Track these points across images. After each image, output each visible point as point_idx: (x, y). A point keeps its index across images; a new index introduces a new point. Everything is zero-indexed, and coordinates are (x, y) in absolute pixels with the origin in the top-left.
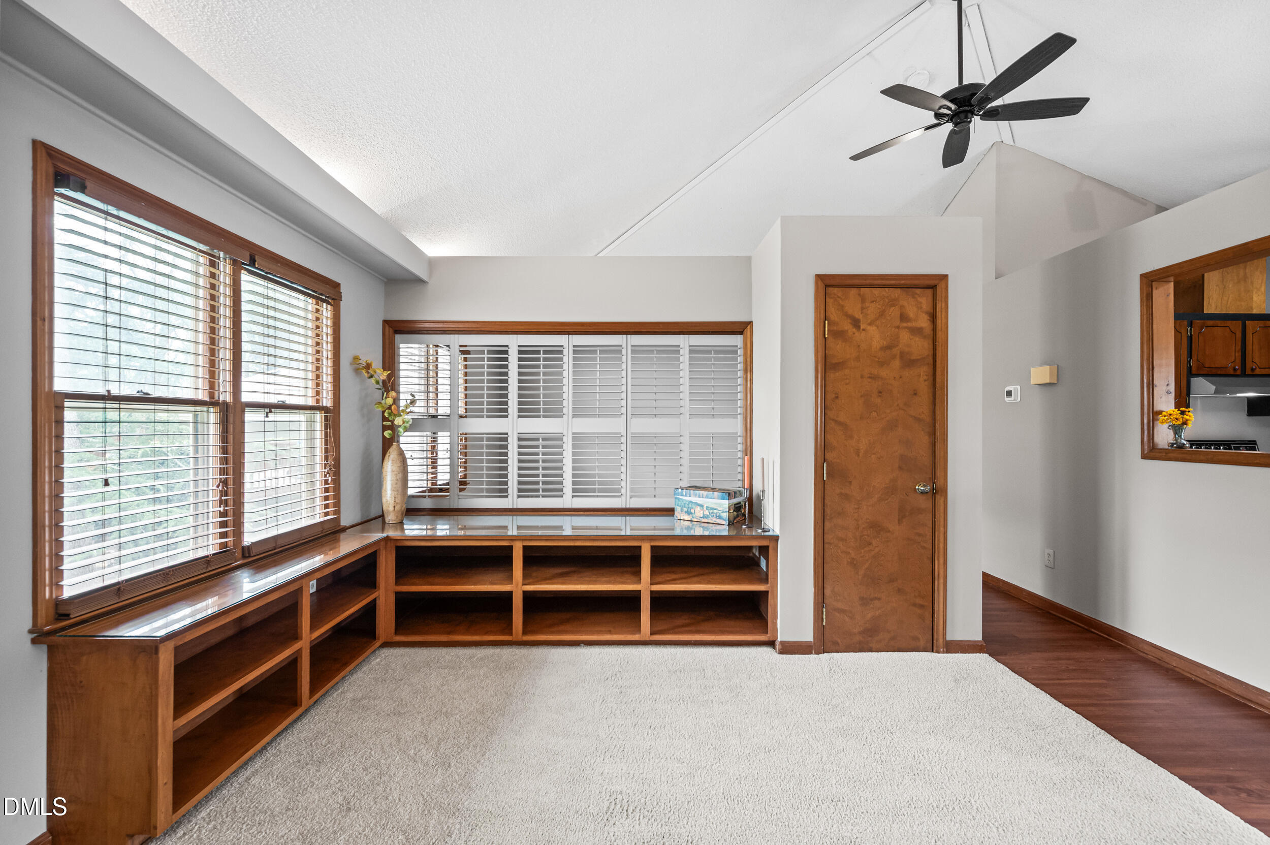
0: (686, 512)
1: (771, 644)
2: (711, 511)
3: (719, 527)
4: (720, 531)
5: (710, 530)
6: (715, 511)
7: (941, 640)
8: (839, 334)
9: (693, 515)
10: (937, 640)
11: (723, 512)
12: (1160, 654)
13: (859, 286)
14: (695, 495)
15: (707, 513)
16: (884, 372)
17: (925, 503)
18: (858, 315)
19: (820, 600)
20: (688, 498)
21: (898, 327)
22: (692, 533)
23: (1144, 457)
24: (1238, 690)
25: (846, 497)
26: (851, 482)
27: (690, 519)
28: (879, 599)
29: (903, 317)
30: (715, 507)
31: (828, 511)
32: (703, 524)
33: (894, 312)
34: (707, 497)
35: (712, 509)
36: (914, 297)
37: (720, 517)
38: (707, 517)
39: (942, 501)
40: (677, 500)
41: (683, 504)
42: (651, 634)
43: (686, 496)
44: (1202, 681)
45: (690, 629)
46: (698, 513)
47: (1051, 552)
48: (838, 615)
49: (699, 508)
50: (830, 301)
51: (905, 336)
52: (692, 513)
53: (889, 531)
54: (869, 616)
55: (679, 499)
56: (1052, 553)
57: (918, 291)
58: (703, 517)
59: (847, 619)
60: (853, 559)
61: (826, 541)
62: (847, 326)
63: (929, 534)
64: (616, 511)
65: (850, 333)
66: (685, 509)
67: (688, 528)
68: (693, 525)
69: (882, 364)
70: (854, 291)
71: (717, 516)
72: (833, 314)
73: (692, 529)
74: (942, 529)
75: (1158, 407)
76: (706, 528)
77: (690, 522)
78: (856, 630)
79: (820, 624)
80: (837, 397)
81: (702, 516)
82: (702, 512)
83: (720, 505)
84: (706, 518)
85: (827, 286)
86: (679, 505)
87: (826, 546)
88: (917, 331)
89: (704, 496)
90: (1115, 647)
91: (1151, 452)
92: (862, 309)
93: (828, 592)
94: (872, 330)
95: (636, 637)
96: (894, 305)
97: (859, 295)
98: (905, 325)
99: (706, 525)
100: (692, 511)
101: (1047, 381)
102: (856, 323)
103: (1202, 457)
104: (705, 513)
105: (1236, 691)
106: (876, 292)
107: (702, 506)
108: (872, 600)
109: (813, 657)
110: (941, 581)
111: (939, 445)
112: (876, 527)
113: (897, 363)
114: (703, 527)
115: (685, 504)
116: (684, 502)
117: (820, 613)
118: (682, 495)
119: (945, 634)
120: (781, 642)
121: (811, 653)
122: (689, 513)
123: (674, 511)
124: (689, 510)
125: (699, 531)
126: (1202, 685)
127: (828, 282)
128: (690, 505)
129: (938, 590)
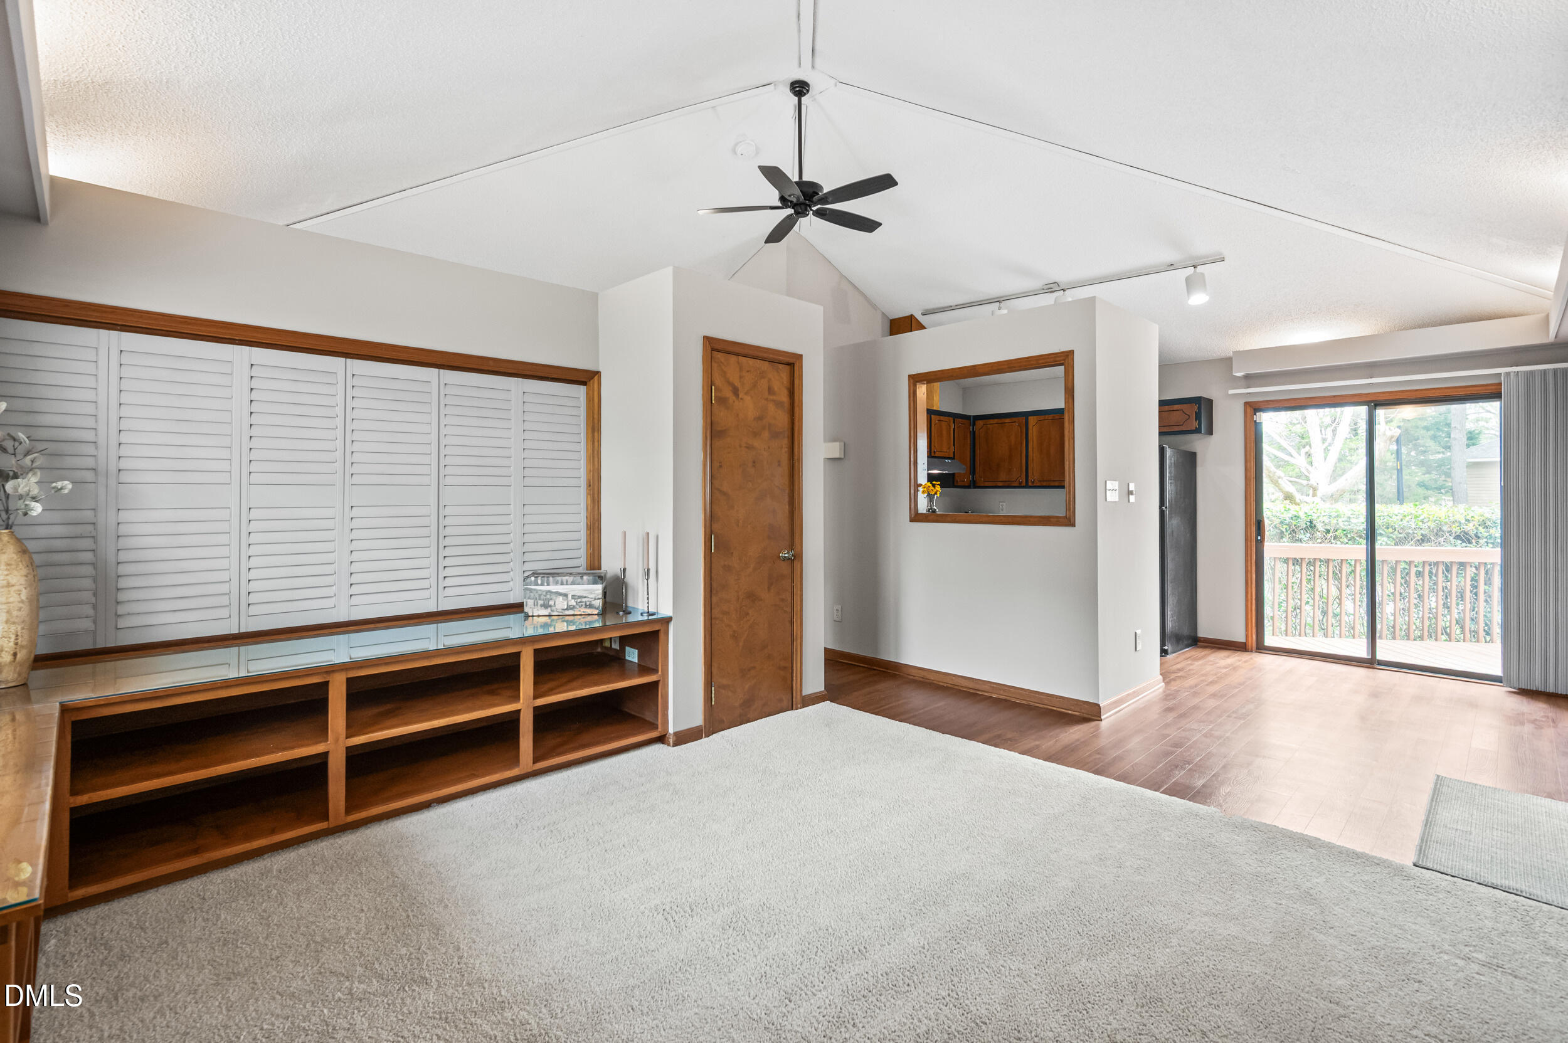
0: (541, 606)
1: (662, 739)
2: (579, 600)
3: (589, 618)
4: (590, 622)
5: (577, 624)
6: (584, 600)
7: (799, 697)
8: (722, 401)
9: (553, 608)
10: (796, 698)
11: (595, 599)
12: (923, 674)
13: (738, 355)
14: (556, 583)
15: (573, 603)
16: (756, 443)
17: (785, 568)
18: (737, 384)
19: (709, 680)
20: (545, 588)
21: (767, 399)
22: (551, 630)
23: (912, 520)
24: (971, 685)
25: (728, 568)
26: (732, 553)
27: (547, 614)
28: (754, 668)
29: (770, 391)
30: (585, 595)
31: (714, 585)
32: (567, 618)
33: (763, 384)
34: (573, 583)
35: (580, 597)
36: (778, 372)
37: (591, 606)
38: (573, 608)
39: (799, 566)
40: (528, 592)
41: (537, 596)
42: (534, 762)
43: (542, 584)
44: (950, 686)
45: (571, 746)
46: (560, 604)
47: (839, 607)
48: (723, 691)
49: (561, 598)
50: (715, 365)
51: (771, 407)
52: (551, 606)
53: (761, 600)
54: (747, 686)
55: (531, 590)
56: (840, 610)
57: (781, 366)
58: (567, 609)
59: (730, 694)
60: (734, 631)
61: (713, 616)
62: (728, 393)
63: (789, 599)
64: (424, 617)
65: (731, 401)
66: (540, 602)
67: (545, 625)
68: (552, 620)
69: (756, 434)
70: (733, 358)
71: (586, 606)
72: (718, 381)
73: (550, 625)
74: (799, 592)
75: (919, 482)
76: (571, 621)
77: (548, 618)
78: (737, 704)
79: (709, 704)
80: (721, 466)
81: (565, 607)
82: (565, 603)
83: (591, 591)
84: (571, 609)
85: (713, 350)
86: (532, 597)
87: (713, 621)
88: (778, 404)
89: (569, 582)
90: (894, 677)
91: (916, 517)
92: (741, 377)
93: (715, 670)
94: (747, 399)
95: (515, 772)
96: (763, 377)
97: (738, 363)
98: (771, 397)
99: (572, 618)
100: (551, 603)
101: (837, 456)
102: (735, 391)
103: (949, 519)
104: (570, 604)
105: (971, 686)
106: (751, 362)
107: (565, 595)
108: (749, 670)
109: (704, 740)
110: (799, 641)
111: (796, 512)
112: (752, 597)
113: (766, 435)
114: (567, 621)
115: (540, 595)
116: (540, 592)
117: (709, 692)
118: (537, 585)
119: (801, 691)
120: (675, 734)
121: (701, 738)
122: (546, 606)
123: (523, 606)
124: (546, 602)
125: (561, 627)
126: (951, 688)
127: (716, 346)
128: (548, 596)
129: (796, 651)
